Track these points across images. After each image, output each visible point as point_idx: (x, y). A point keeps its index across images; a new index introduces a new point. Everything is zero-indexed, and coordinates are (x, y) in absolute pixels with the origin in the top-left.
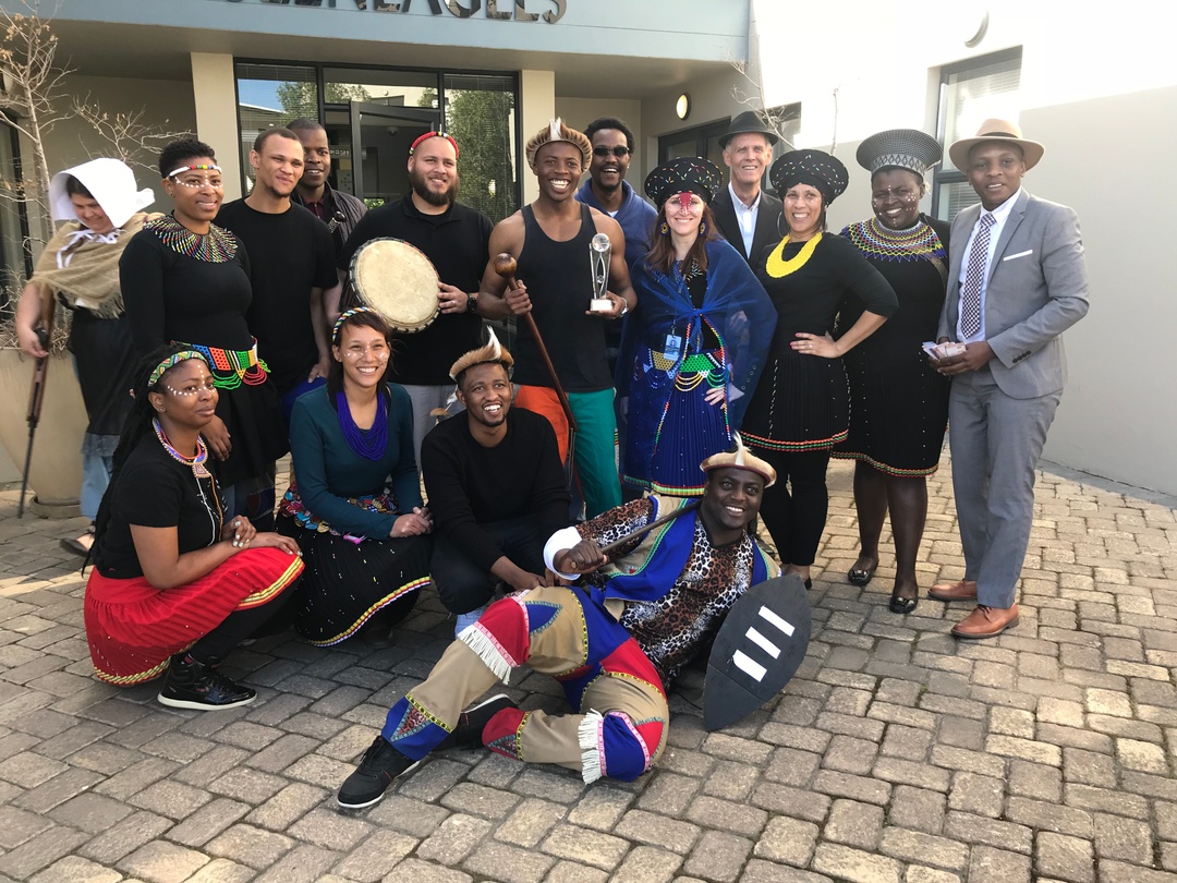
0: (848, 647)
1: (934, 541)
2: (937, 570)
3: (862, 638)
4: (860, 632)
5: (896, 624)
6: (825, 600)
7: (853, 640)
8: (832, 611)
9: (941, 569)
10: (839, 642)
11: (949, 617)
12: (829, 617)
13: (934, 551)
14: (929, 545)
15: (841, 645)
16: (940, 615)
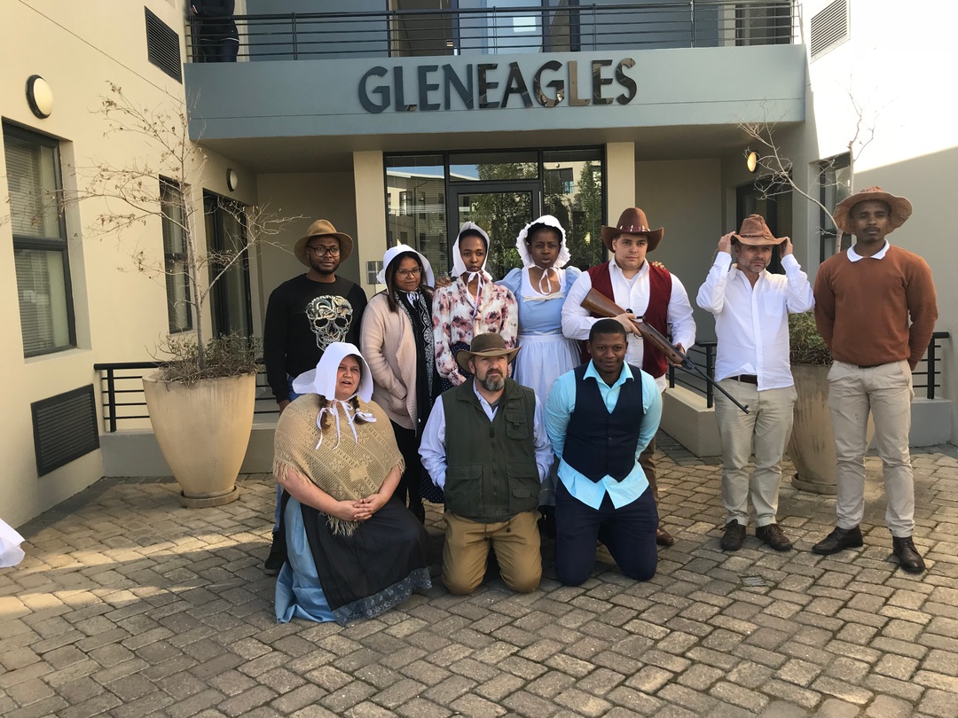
0: (789, 702)
1: (936, 586)
2: (925, 621)
3: (808, 694)
4: (808, 687)
5: (853, 681)
6: (786, 645)
7: (797, 695)
8: (789, 657)
9: (930, 621)
10: (780, 695)
11: (917, 679)
12: (783, 664)
13: (931, 599)
14: (928, 591)
15: (783, 699)
16: (907, 677)
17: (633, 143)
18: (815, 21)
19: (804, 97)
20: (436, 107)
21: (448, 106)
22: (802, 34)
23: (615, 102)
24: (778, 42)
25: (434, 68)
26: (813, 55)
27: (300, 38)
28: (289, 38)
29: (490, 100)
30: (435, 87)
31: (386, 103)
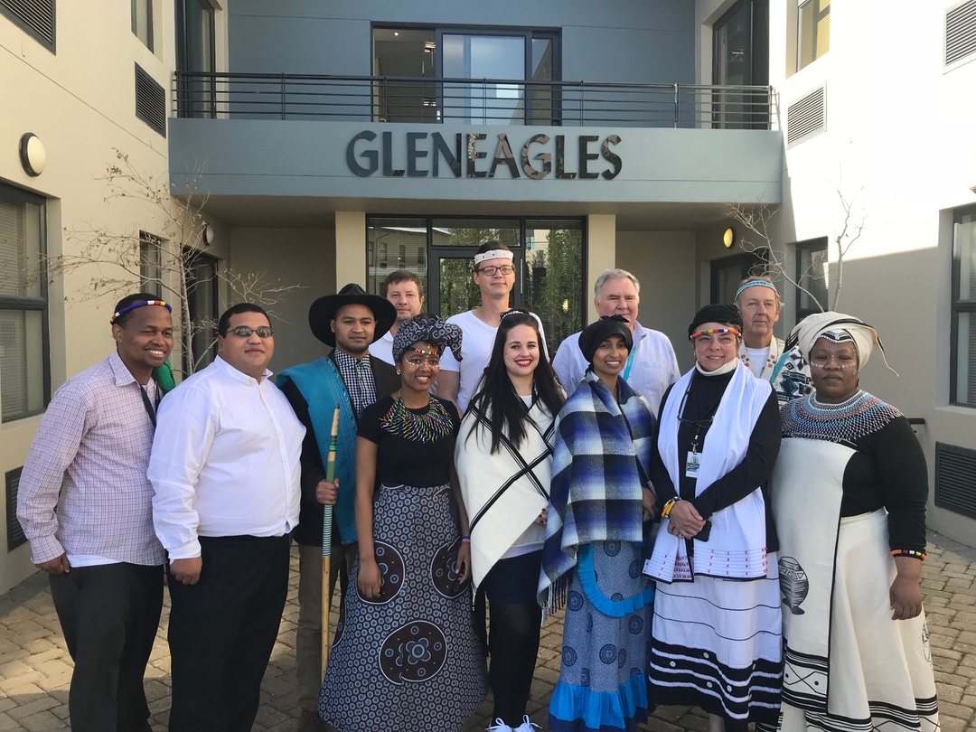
17: (614, 216)
18: (792, 110)
19: (781, 181)
20: (424, 174)
21: (436, 173)
22: (779, 122)
23: (600, 177)
24: (753, 127)
25: (423, 135)
26: (790, 141)
27: (288, 98)
28: (278, 98)
29: (478, 169)
30: (424, 154)
31: (374, 167)
